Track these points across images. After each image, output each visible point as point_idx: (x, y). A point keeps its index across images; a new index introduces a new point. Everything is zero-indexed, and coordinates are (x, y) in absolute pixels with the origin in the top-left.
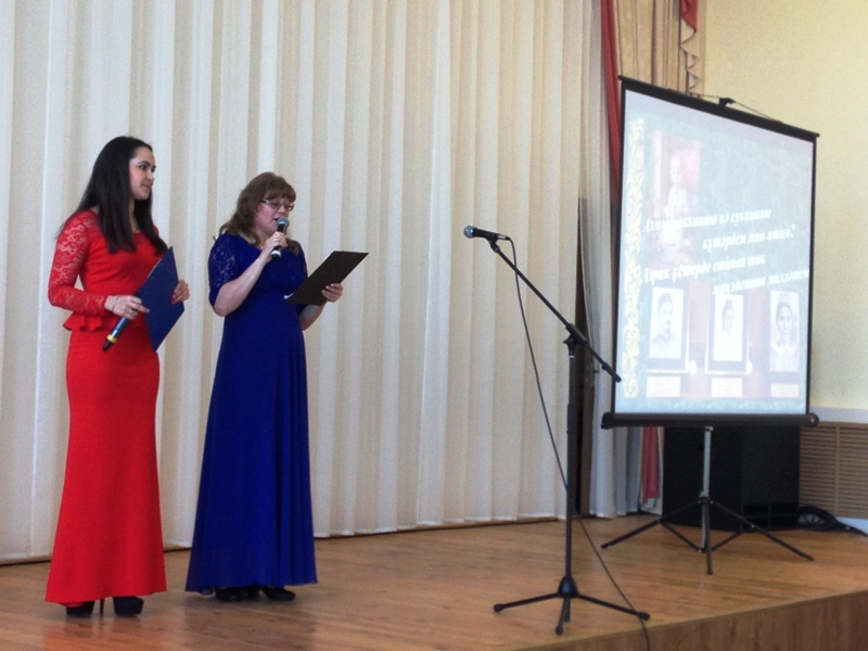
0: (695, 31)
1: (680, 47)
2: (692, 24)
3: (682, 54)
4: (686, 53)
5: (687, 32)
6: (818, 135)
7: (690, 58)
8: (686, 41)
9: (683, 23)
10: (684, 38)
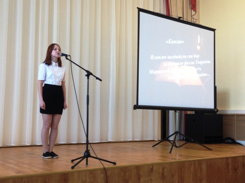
0: (196, 12)
1: (192, 17)
2: (195, 10)
3: (192, 19)
4: (194, 18)
5: (193, 13)
6: (216, 30)
7: (195, 19)
8: (194, 15)
9: (192, 10)
10: (192, 14)
